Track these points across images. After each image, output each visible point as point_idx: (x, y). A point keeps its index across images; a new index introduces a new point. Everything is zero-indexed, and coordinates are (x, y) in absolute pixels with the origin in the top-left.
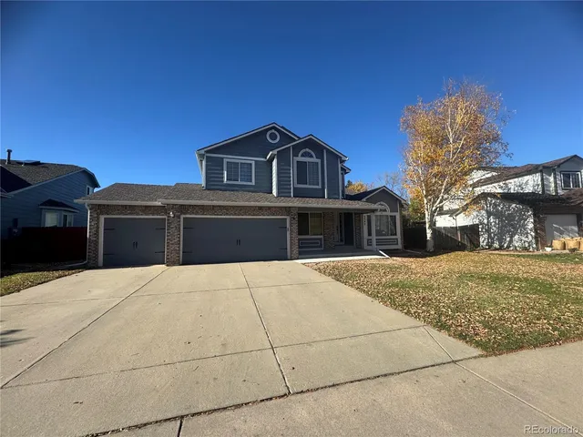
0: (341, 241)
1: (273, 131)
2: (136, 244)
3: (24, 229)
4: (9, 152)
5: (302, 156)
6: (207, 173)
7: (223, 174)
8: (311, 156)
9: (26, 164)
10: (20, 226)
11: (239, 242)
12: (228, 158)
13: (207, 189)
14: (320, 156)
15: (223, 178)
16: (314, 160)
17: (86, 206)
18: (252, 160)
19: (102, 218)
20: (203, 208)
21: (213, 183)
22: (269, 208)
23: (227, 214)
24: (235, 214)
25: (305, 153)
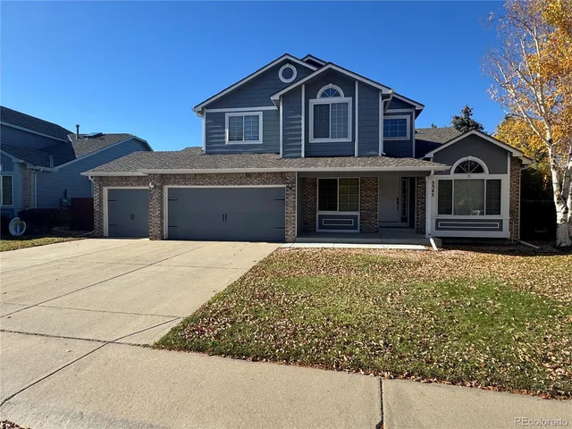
0: (404, 220)
1: (288, 65)
2: (132, 216)
3: (72, 199)
4: (78, 126)
5: (323, 95)
6: (207, 134)
7: (224, 133)
8: (338, 95)
9: (89, 137)
10: (69, 196)
11: (225, 217)
12: (230, 112)
13: (207, 153)
14: (350, 93)
15: (224, 138)
16: (342, 99)
17: (90, 178)
18: (258, 111)
19: (105, 190)
20: (184, 178)
21: (213, 146)
22: (260, 174)
23: (210, 184)
24: (219, 184)
25: (327, 91)
